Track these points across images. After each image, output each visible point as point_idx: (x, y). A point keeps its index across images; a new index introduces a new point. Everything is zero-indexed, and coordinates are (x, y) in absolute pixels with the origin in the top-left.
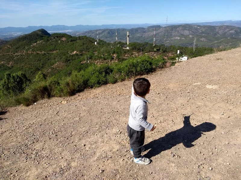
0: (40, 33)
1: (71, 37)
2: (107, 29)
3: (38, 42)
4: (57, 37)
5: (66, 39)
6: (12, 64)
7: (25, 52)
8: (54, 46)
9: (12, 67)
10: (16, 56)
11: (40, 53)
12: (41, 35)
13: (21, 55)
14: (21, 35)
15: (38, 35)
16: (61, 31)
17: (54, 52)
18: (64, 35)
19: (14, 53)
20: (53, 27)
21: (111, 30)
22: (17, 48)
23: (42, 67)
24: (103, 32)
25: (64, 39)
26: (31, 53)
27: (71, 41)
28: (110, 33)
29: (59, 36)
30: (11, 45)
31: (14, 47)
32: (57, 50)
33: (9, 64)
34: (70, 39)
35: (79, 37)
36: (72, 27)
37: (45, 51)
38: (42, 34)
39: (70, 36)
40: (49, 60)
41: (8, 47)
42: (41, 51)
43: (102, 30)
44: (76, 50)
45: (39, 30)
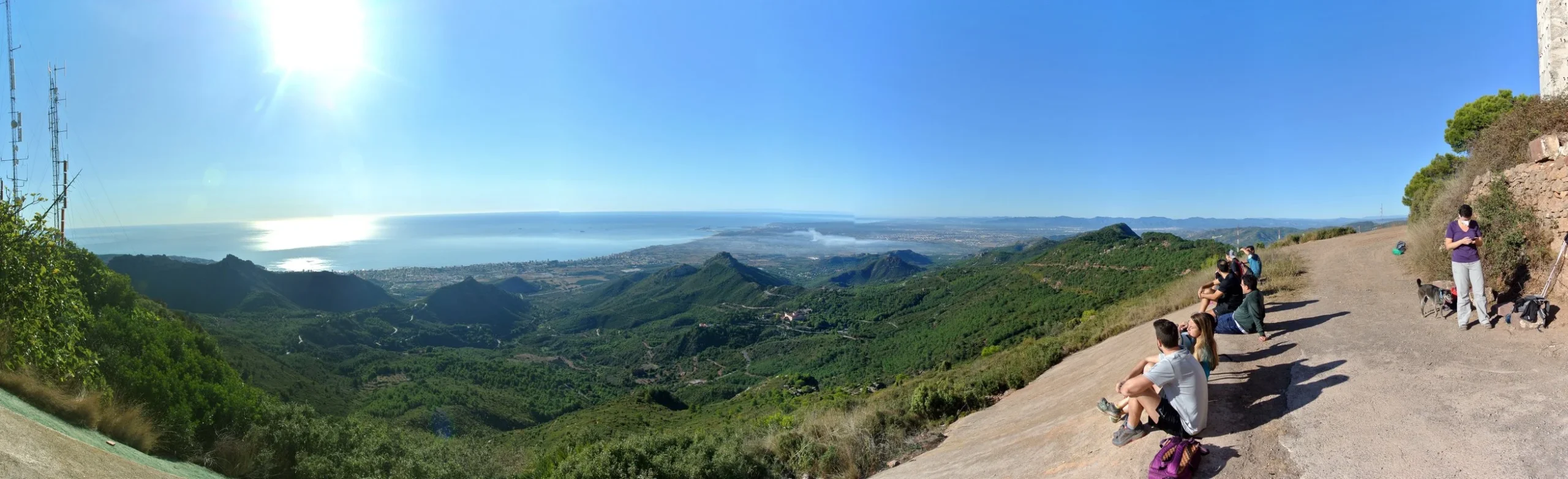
0: (1119, 230)
1: (1181, 240)
2: (1254, 228)
3: (1115, 248)
4: (1154, 239)
5: (1169, 244)
6: (1060, 285)
7: (1087, 264)
8: (1144, 256)
9: (1061, 290)
10: (1070, 270)
11: (1117, 269)
12: (1122, 235)
13: (1080, 270)
14: (1080, 234)
15: (1114, 234)
16: (1160, 229)
17: (1144, 269)
18: (1165, 237)
19: (1067, 266)
20: (1144, 221)
21: (1263, 231)
22: (1073, 256)
23: (1118, 297)
24: (1246, 233)
25: (1166, 244)
26: (1097, 267)
27: (1181, 248)
28: (1262, 235)
29: (1155, 238)
30: (1064, 249)
31: (1070, 254)
32: (1150, 264)
33: (1055, 284)
34: (1180, 244)
35: (1199, 242)
36: (1180, 222)
37: (1126, 266)
38: (1122, 232)
39: (1180, 238)
40: (1132, 283)
41: (1058, 253)
42: (1119, 266)
43: (1243, 229)
44: (1190, 267)
45: (1118, 226)
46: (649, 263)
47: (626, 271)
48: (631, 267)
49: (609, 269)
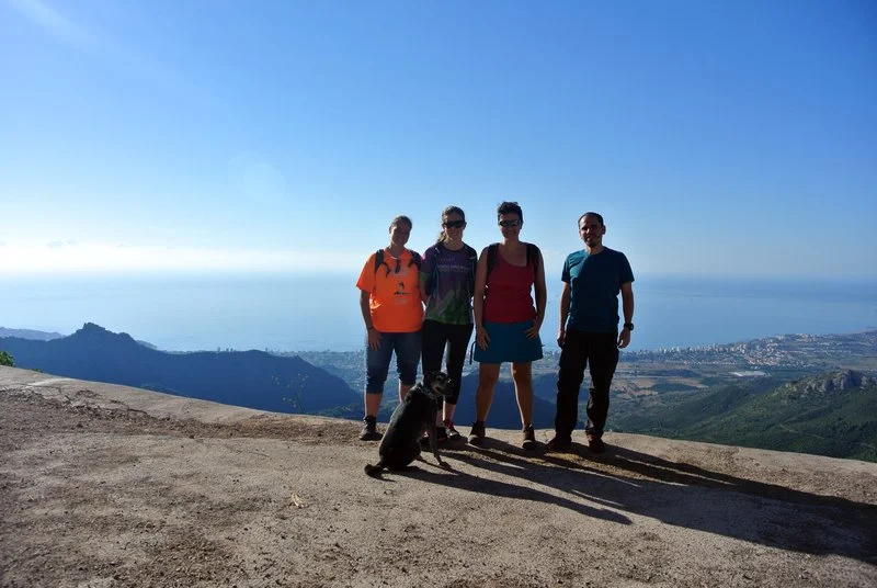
46: (781, 362)
47: (739, 374)
48: (748, 367)
49: (709, 369)
